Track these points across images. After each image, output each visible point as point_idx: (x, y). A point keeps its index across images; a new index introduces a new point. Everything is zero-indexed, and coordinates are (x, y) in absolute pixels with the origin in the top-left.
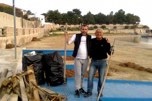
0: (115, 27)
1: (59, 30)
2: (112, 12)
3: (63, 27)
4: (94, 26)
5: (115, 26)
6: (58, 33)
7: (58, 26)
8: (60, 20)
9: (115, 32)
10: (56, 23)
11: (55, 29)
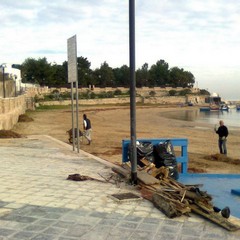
0: (152, 93)
1: (50, 97)
2: (146, 65)
3: (57, 91)
4: (115, 89)
5: (152, 89)
6: (48, 103)
7: (46, 90)
8: (50, 78)
9: (153, 102)
10: (42, 85)
11: (42, 97)
